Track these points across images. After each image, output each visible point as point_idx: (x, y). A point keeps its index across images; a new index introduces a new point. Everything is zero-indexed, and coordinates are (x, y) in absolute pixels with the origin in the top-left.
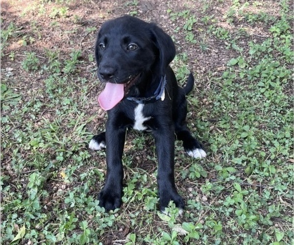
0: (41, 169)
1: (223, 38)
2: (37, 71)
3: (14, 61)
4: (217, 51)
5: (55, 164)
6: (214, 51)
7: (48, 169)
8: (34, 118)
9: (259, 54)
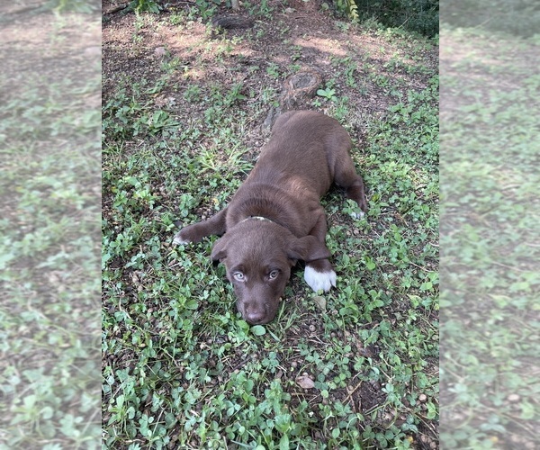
0: (194, 193)
1: (382, 85)
2: (199, 102)
3: (178, 92)
4: (376, 97)
5: (208, 190)
6: (373, 96)
7: (201, 193)
8: (191, 145)
9: (417, 102)
